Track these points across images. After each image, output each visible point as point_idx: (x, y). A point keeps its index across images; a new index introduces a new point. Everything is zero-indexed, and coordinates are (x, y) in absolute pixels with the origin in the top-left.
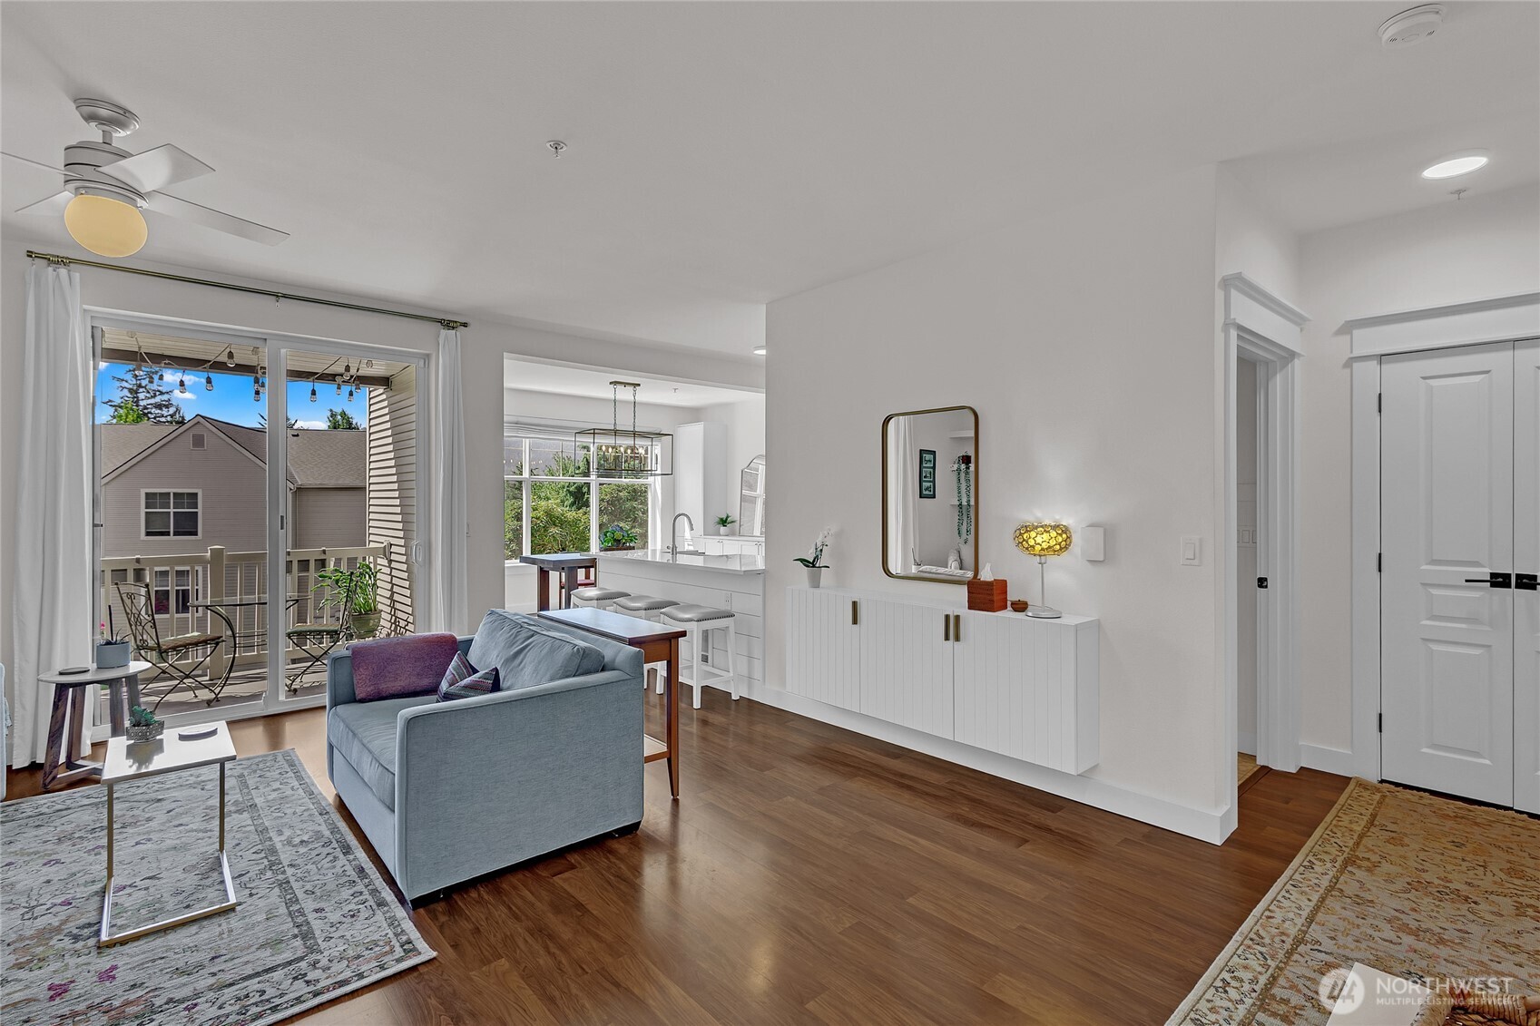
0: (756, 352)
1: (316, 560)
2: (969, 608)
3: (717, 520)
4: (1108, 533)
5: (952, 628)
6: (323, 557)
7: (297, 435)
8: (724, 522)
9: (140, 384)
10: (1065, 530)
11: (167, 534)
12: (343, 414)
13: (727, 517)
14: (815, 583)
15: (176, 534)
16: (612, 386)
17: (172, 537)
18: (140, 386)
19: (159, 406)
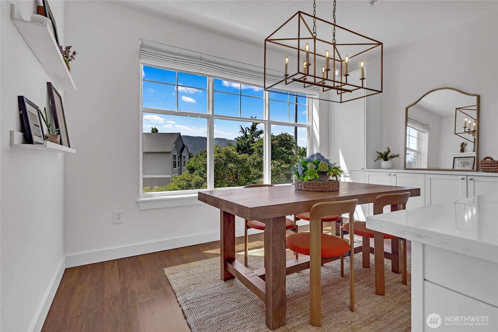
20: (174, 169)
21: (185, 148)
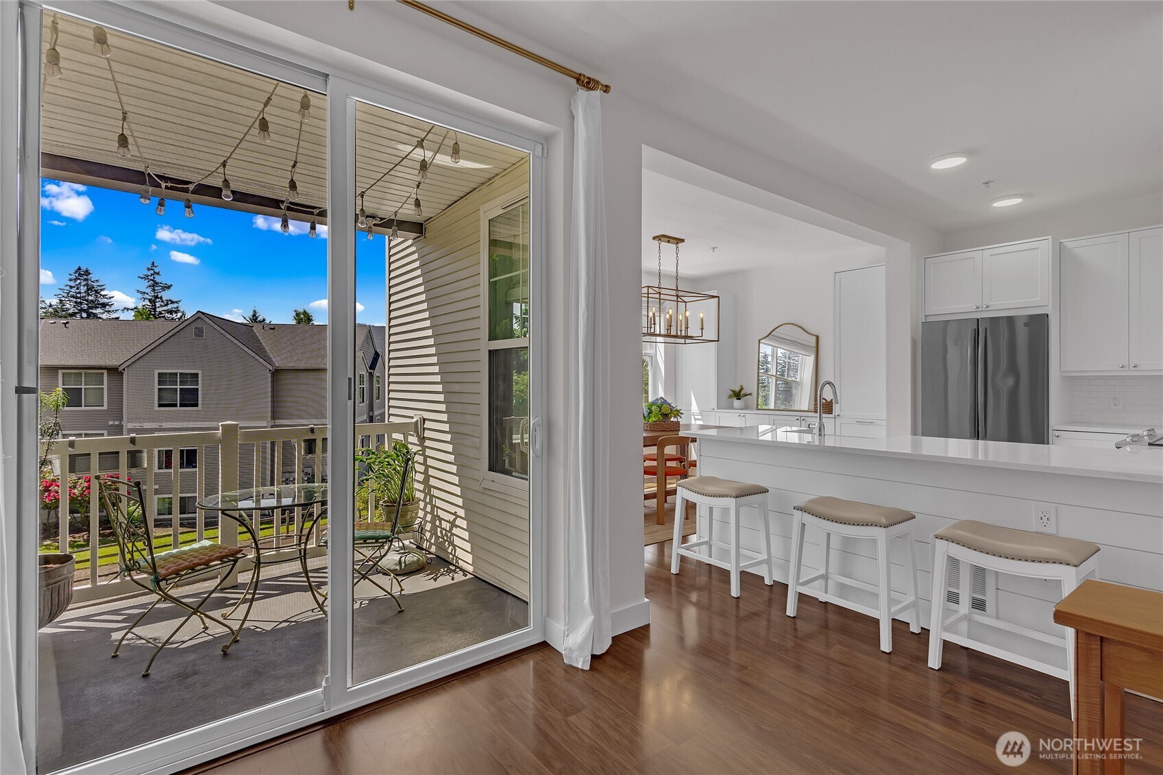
0: (934, 165)
3: (730, 393)
7: (274, 329)
8: (738, 395)
9: (157, 296)
11: (175, 405)
12: (305, 313)
13: (742, 389)
15: (181, 405)
17: (178, 408)
18: (157, 297)
19: (171, 312)
20: (360, 405)
21: (380, 360)
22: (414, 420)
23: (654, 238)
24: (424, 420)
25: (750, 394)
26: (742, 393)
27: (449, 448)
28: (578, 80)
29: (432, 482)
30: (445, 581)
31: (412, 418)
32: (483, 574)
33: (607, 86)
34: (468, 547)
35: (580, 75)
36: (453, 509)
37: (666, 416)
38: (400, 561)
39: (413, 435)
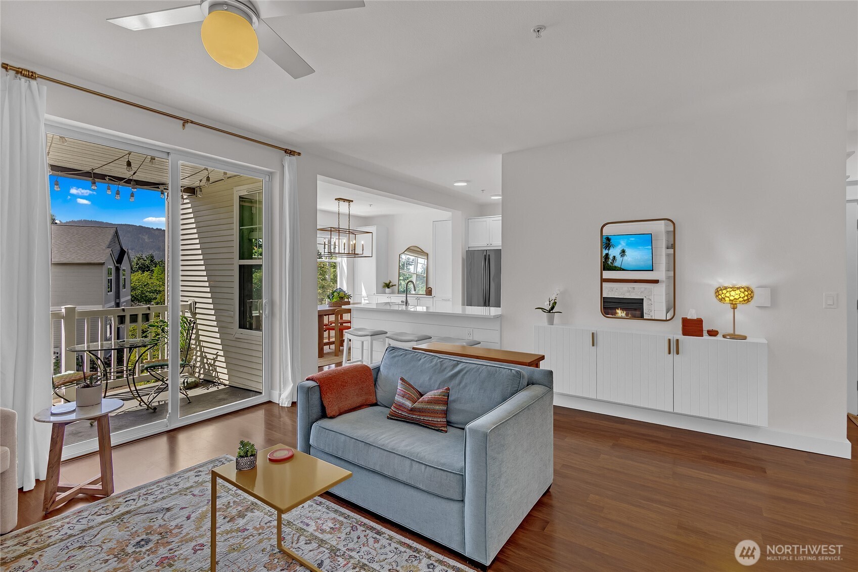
0: (456, 184)
1: (143, 314)
2: (684, 335)
3: (384, 284)
4: (774, 292)
5: (674, 348)
6: (148, 312)
8: (388, 286)
10: (748, 289)
13: (390, 283)
14: (551, 322)
16: (337, 201)
20: (108, 293)
21: (126, 256)
22: (189, 303)
23: (336, 199)
24: (196, 303)
25: (395, 285)
26: (391, 284)
27: (214, 318)
28: (285, 152)
29: (201, 338)
30: (213, 389)
31: (187, 302)
32: (235, 384)
33: (299, 153)
34: (225, 371)
35: (286, 149)
36: (215, 352)
37: (342, 298)
38: (184, 382)
39: (188, 312)
